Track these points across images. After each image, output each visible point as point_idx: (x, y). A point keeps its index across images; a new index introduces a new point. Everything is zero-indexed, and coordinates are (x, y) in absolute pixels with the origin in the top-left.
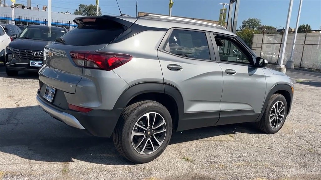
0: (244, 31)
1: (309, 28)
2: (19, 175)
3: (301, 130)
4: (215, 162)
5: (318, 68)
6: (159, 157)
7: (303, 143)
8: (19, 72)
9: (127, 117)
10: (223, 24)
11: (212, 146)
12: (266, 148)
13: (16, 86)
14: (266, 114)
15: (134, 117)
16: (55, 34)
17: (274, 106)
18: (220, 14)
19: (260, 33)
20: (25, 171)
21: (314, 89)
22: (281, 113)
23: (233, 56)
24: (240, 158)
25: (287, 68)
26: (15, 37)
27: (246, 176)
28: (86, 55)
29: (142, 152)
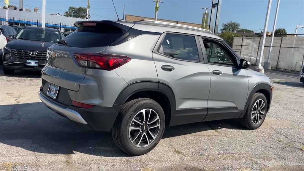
0: (225, 34)
1: (285, 32)
2: (27, 166)
3: (280, 126)
4: (203, 155)
5: (294, 70)
6: (153, 150)
7: (282, 137)
8: (15, 71)
9: (125, 113)
10: (206, 28)
11: (200, 141)
12: (249, 142)
13: (13, 84)
14: (249, 111)
15: (132, 113)
16: (48, 35)
17: (255, 104)
18: (202, 17)
19: (239, 36)
20: (32, 162)
21: (290, 89)
22: (261, 111)
23: (215, 58)
24: (226, 151)
25: (265, 69)
26: (12, 37)
27: (232, 167)
28: (88, 56)
29: (138, 146)
